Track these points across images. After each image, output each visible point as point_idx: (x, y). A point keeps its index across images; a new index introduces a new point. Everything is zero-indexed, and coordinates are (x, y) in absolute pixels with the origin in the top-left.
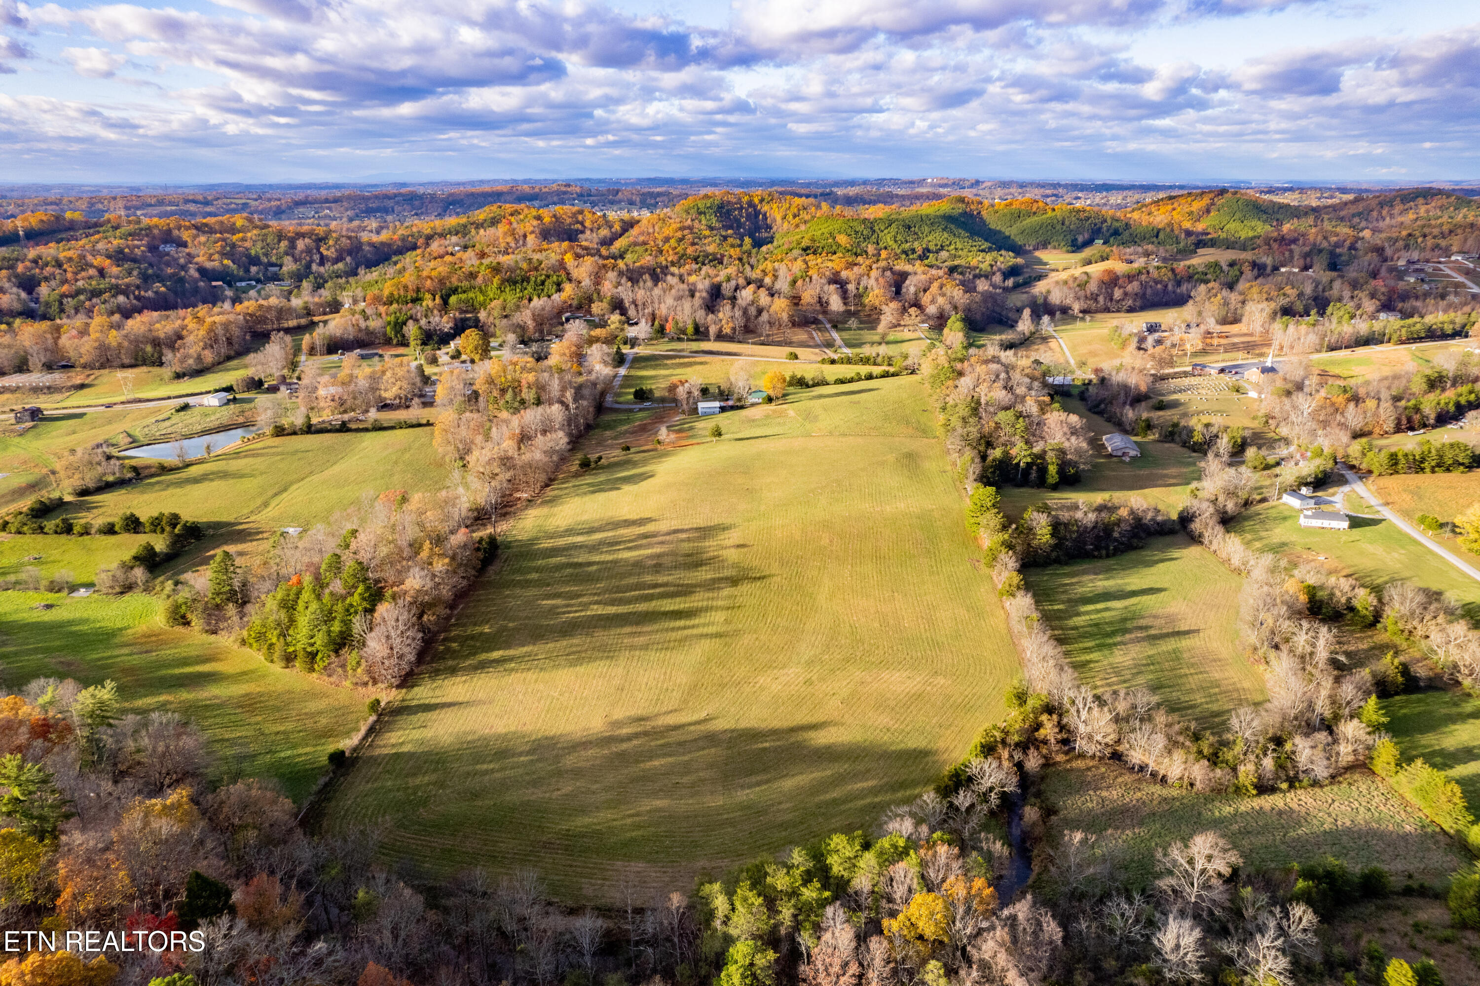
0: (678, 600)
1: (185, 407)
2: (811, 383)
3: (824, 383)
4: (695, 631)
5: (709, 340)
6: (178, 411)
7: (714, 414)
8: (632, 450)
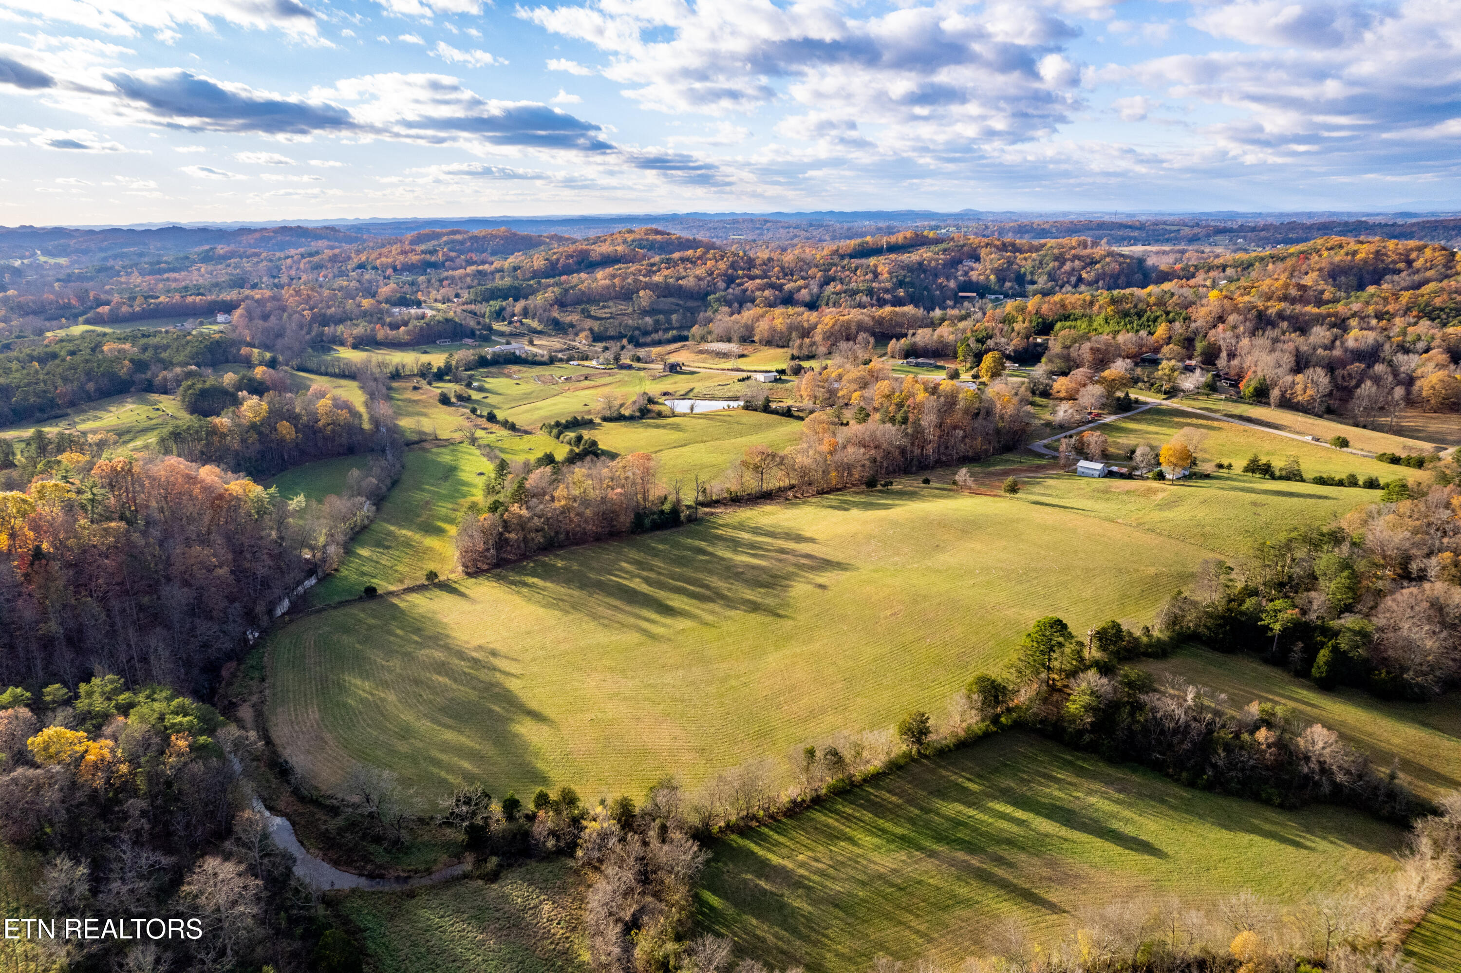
0: (693, 601)
1: (748, 378)
2: (1277, 473)
3: (1294, 475)
4: (645, 625)
5: (1268, 404)
6: (739, 380)
7: (1092, 476)
8: (933, 484)
